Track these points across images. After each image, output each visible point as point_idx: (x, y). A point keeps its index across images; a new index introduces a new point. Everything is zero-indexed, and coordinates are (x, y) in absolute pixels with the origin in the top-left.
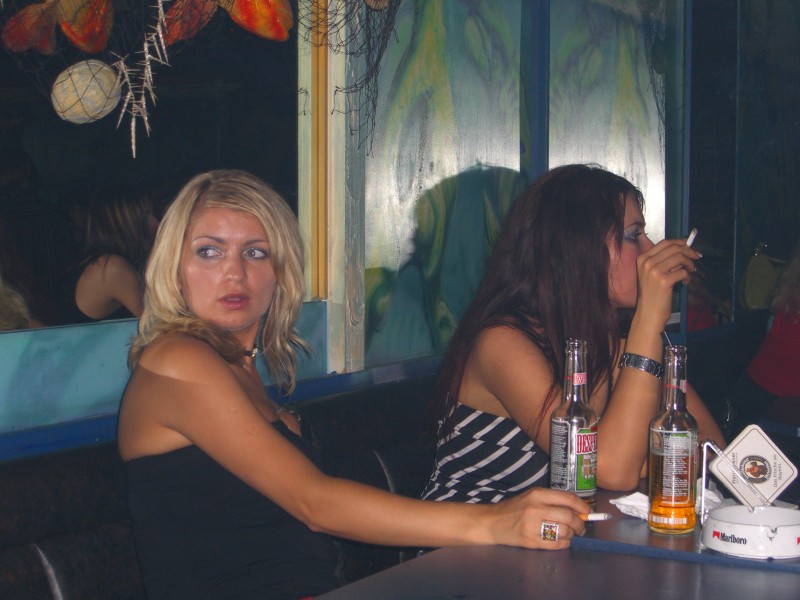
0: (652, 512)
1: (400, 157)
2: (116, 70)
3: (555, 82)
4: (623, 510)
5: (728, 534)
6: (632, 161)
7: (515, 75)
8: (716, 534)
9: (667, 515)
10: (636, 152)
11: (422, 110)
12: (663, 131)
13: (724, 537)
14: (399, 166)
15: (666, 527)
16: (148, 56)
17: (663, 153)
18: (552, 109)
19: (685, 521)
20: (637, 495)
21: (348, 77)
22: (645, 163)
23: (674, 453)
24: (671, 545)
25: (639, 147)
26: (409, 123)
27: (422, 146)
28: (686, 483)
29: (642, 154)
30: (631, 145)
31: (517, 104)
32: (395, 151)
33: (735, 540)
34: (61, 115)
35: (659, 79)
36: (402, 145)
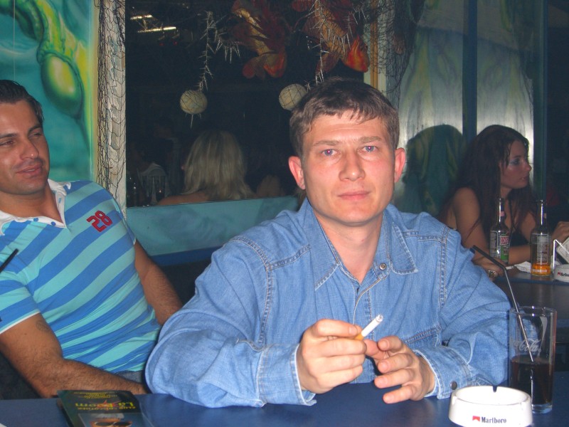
0: (532, 268)
1: (408, 122)
2: (306, 88)
3: (479, 85)
4: (520, 269)
5: (564, 273)
6: (517, 123)
7: (460, 82)
8: (559, 273)
9: (539, 269)
10: (519, 119)
11: (419, 100)
12: (532, 108)
13: (562, 274)
14: (408, 127)
15: (538, 274)
16: (317, 82)
17: (532, 119)
18: (478, 97)
19: (546, 271)
20: (526, 263)
21: (387, 87)
22: (524, 124)
23: (542, 245)
24: (541, 279)
25: (521, 116)
26: (413, 107)
27: (418, 117)
28: (546, 255)
29: (523, 119)
30: (517, 116)
31: (461, 96)
32: (406, 120)
33: (566, 275)
34: (283, 107)
35: (530, 82)
36: (409, 117)
